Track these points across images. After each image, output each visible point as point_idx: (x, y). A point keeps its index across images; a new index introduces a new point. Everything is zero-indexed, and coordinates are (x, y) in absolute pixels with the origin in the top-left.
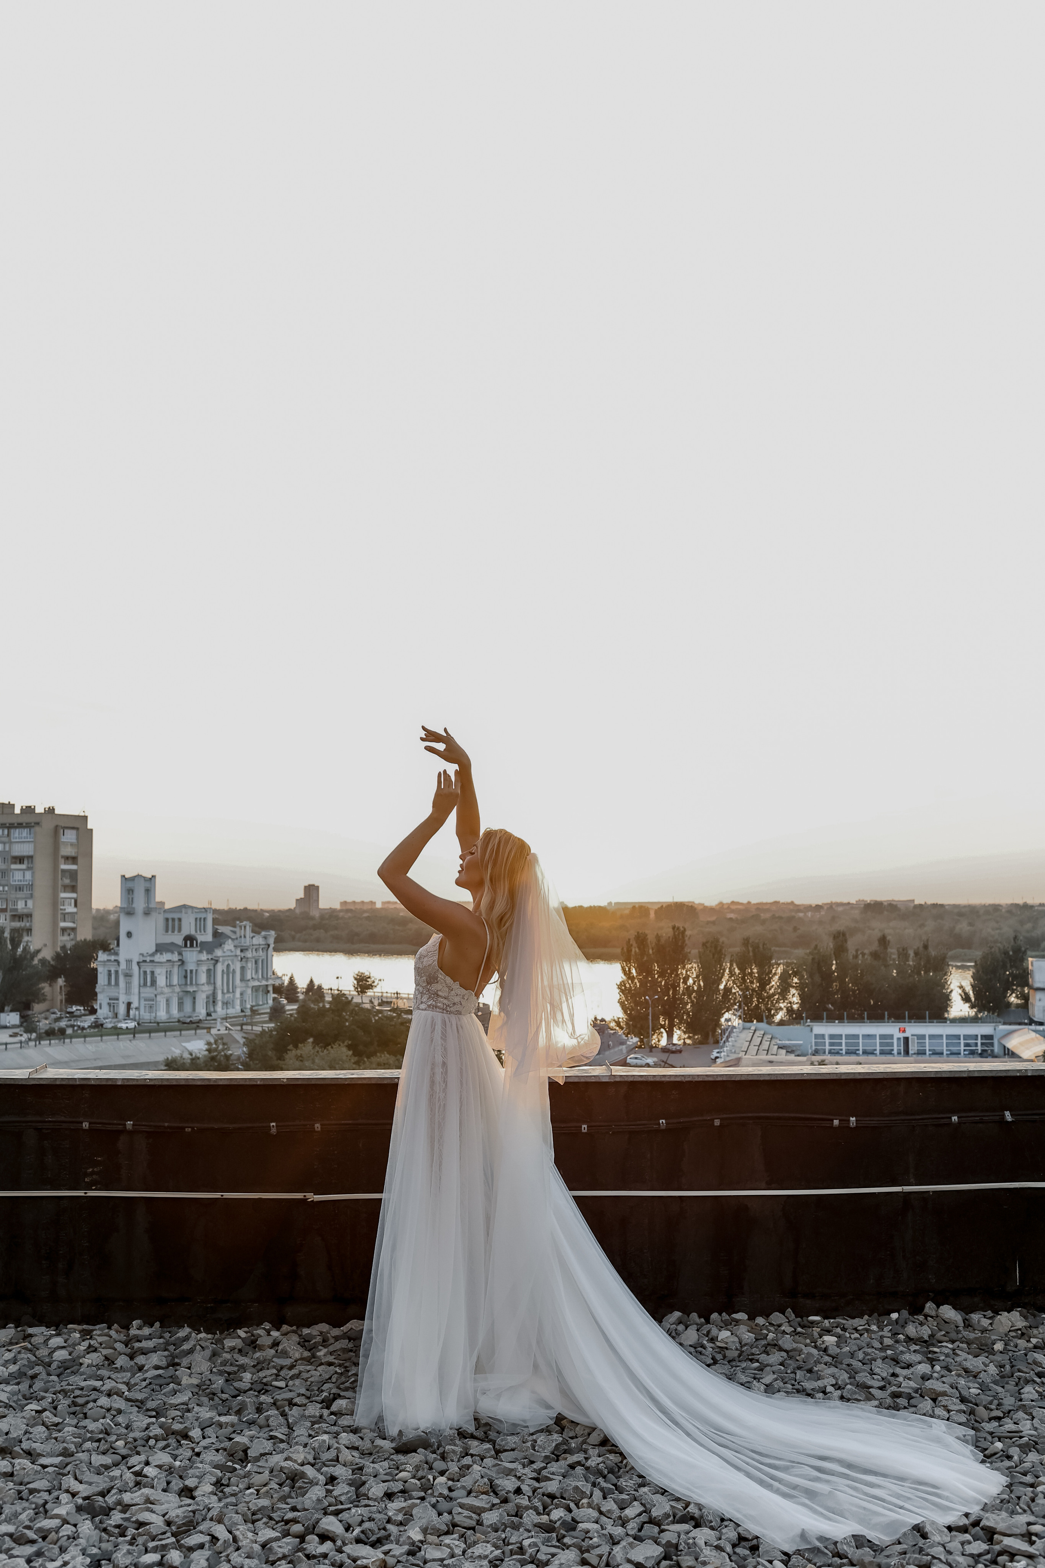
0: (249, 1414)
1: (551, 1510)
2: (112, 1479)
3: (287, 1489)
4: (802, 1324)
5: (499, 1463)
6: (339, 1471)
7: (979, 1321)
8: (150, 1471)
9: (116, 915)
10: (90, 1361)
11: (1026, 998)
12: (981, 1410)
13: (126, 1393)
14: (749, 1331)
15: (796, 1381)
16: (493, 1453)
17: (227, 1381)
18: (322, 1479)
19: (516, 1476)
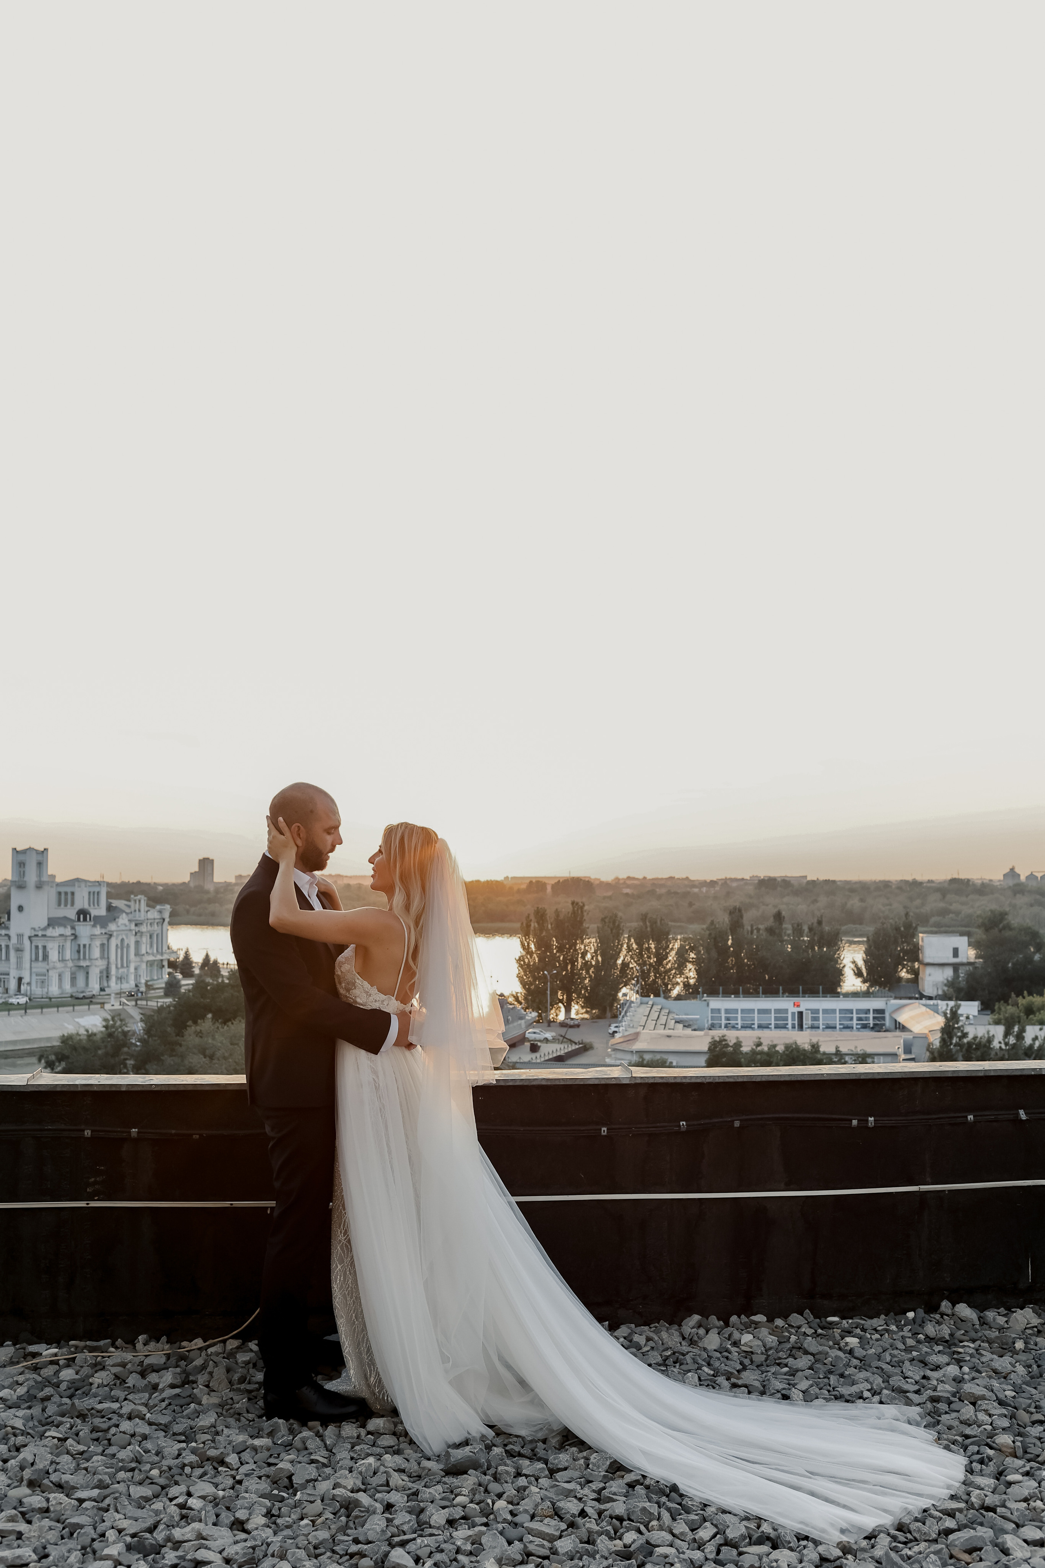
0: (283, 1436)
1: (622, 1534)
2: (157, 1513)
3: (343, 1519)
4: (821, 1324)
5: (557, 1483)
6: (395, 1497)
7: (994, 1319)
8: (194, 1502)
9: (6, 888)
10: (100, 1381)
11: (916, 973)
12: (1021, 1414)
13: (148, 1415)
14: (770, 1334)
15: (830, 1386)
16: (547, 1472)
17: (249, 1399)
18: (379, 1507)
19: (576, 1497)
